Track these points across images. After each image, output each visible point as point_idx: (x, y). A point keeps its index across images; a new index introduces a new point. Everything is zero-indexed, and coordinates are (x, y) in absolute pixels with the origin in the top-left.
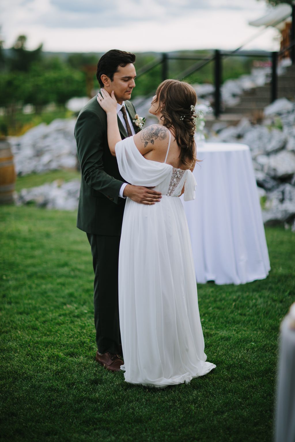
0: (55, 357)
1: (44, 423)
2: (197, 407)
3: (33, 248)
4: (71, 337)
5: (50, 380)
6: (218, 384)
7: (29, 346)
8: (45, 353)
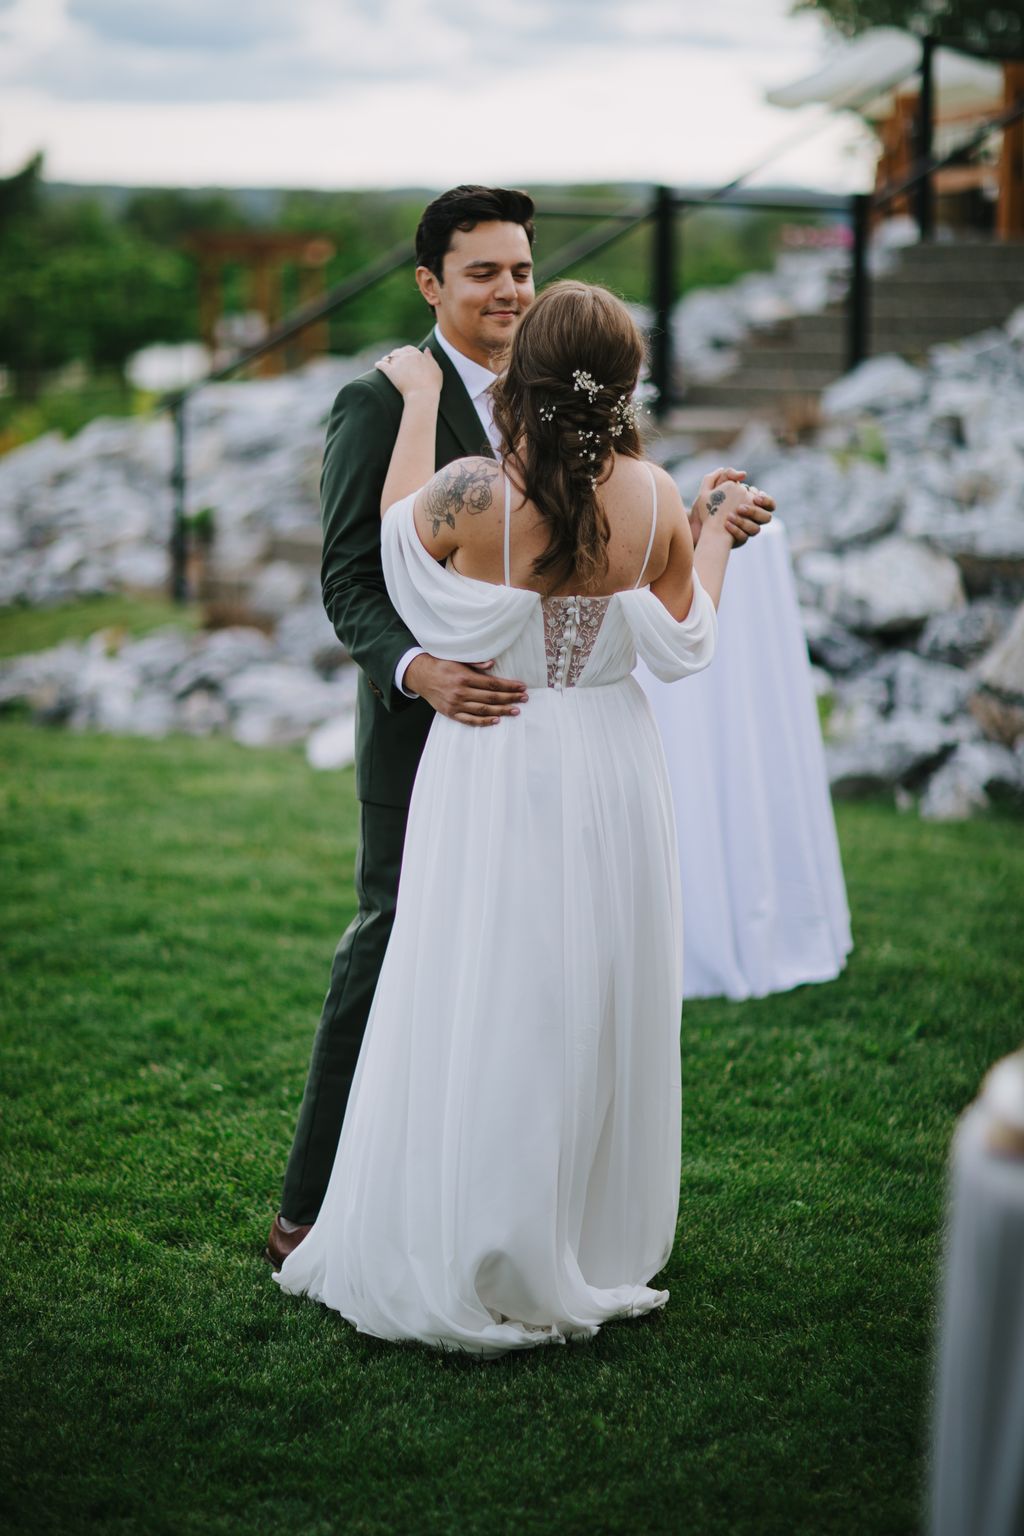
0: (117, 1247)
1: (85, 1474)
2: (613, 1422)
3: (24, 866)
4: (168, 1177)
5: (99, 1323)
6: (685, 1341)
7: (25, 1205)
8: (82, 1233)
